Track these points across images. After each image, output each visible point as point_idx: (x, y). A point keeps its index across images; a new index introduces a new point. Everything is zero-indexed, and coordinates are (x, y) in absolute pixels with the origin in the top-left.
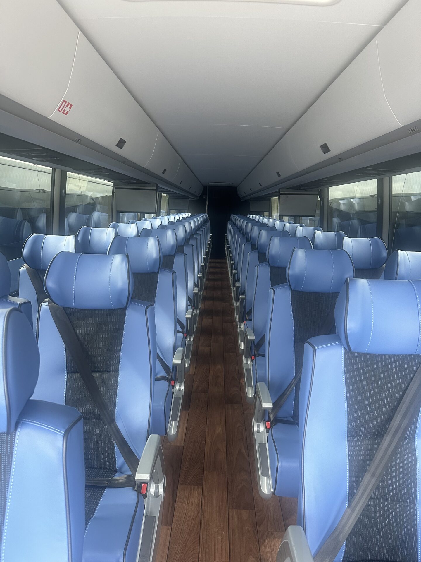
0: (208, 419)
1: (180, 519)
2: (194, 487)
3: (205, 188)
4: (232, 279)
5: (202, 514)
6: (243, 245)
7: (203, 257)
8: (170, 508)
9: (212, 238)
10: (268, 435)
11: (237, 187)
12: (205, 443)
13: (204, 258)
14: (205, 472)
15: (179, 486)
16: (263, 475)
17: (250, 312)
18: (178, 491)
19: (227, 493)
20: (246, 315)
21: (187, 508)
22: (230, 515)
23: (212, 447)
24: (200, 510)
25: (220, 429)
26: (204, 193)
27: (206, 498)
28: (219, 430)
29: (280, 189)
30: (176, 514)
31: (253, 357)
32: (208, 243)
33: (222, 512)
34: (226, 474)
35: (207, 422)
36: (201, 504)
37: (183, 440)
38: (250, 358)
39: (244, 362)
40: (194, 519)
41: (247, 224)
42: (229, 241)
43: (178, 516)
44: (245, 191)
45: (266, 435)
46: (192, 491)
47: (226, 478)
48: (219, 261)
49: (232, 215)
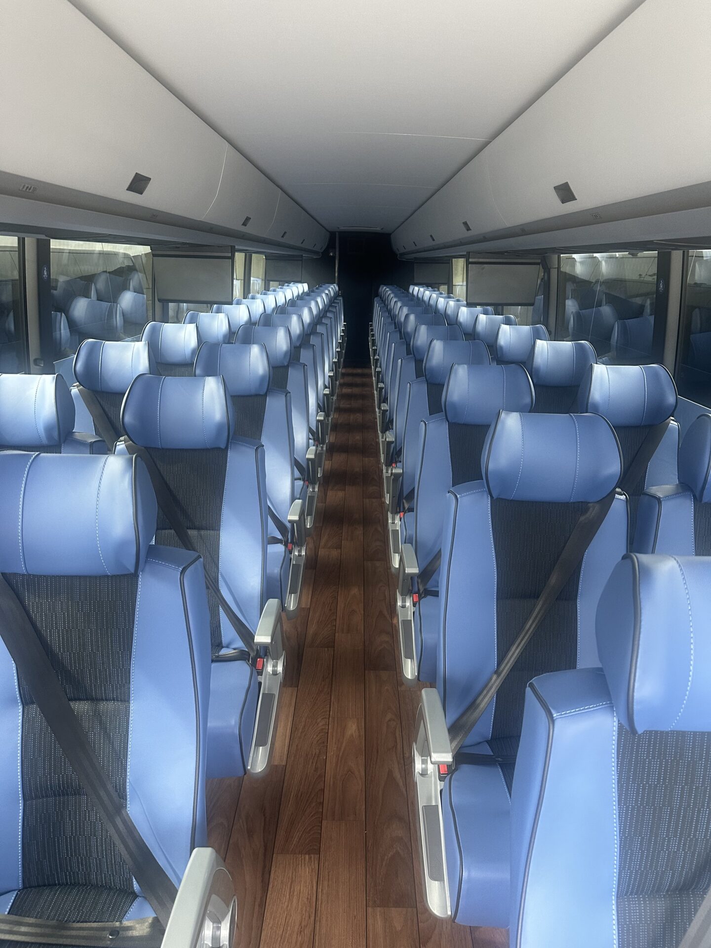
0: (332, 704)
1: (276, 932)
2: (303, 857)
3: (332, 235)
4: (379, 416)
5: (316, 919)
6: (400, 361)
7: (328, 373)
8: (257, 907)
9: (347, 331)
10: (442, 787)
11: (391, 234)
12: (326, 758)
13: (329, 376)
14: (324, 823)
15: (274, 855)
16: (433, 878)
17: (411, 496)
18: (272, 869)
19: (364, 871)
20: (404, 501)
21: (289, 906)
22: (370, 921)
23: (338, 767)
24: (314, 912)
25: (354, 727)
26: (331, 245)
27: (326, 883)
28: (352, 729)
29: (469, 252)
30: (268, 920)
31: (416, 596)
32: (339, 342)
33: (355, 913)
34: (364, 829)
35: (330, 713)
36: (315, 896)
37: (286, 753)
38: (410, 596)
39: (399, 603)
40: (300, 933)
41: (407, 316)
42: (376, 337)
43: (271, 925)
44: (404, 243)
45: (440, 785)
46: (300, 866)
47: (364, 834)
48: (359, 371)
49: (382, 286)
